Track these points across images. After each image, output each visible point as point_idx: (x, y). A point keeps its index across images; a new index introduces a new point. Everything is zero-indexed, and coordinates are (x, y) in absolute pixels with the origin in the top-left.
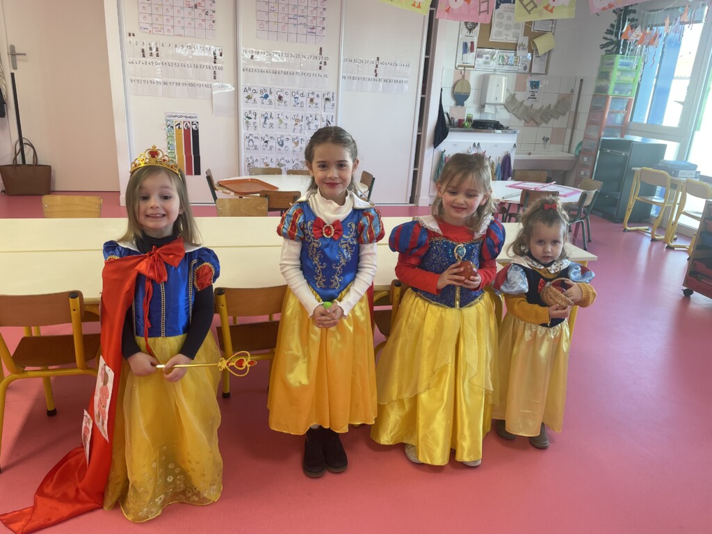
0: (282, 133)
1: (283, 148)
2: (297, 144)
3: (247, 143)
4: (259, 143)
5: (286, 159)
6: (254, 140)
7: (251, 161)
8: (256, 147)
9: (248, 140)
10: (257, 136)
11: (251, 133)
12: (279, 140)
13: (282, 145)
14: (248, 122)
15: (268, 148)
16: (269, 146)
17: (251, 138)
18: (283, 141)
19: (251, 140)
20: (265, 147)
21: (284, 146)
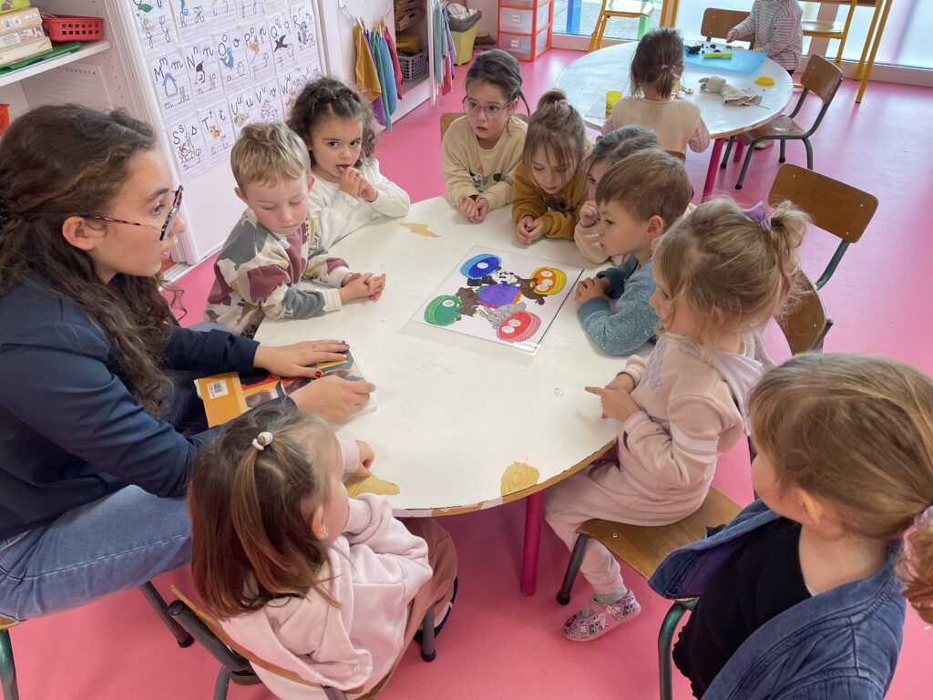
0: (224, 30)
1: (233, 72)
2: (255, 48)
3: (160, 88)
4: (185, 77)
5: (246, 98)
6: (174, 73)
7: (183, 140)
8: (183, 93)
9: (160, 77)
10: (176, 57)
11: (162, 55)
12: (223, 51)
13: (230, 65)
14: (146, 22)
15: (208, 83)
16: (207, 79)
17: (165, 70)
18: (229, 54)
19: (168, 75)
20: (200, 85)
21: (235, 66)
